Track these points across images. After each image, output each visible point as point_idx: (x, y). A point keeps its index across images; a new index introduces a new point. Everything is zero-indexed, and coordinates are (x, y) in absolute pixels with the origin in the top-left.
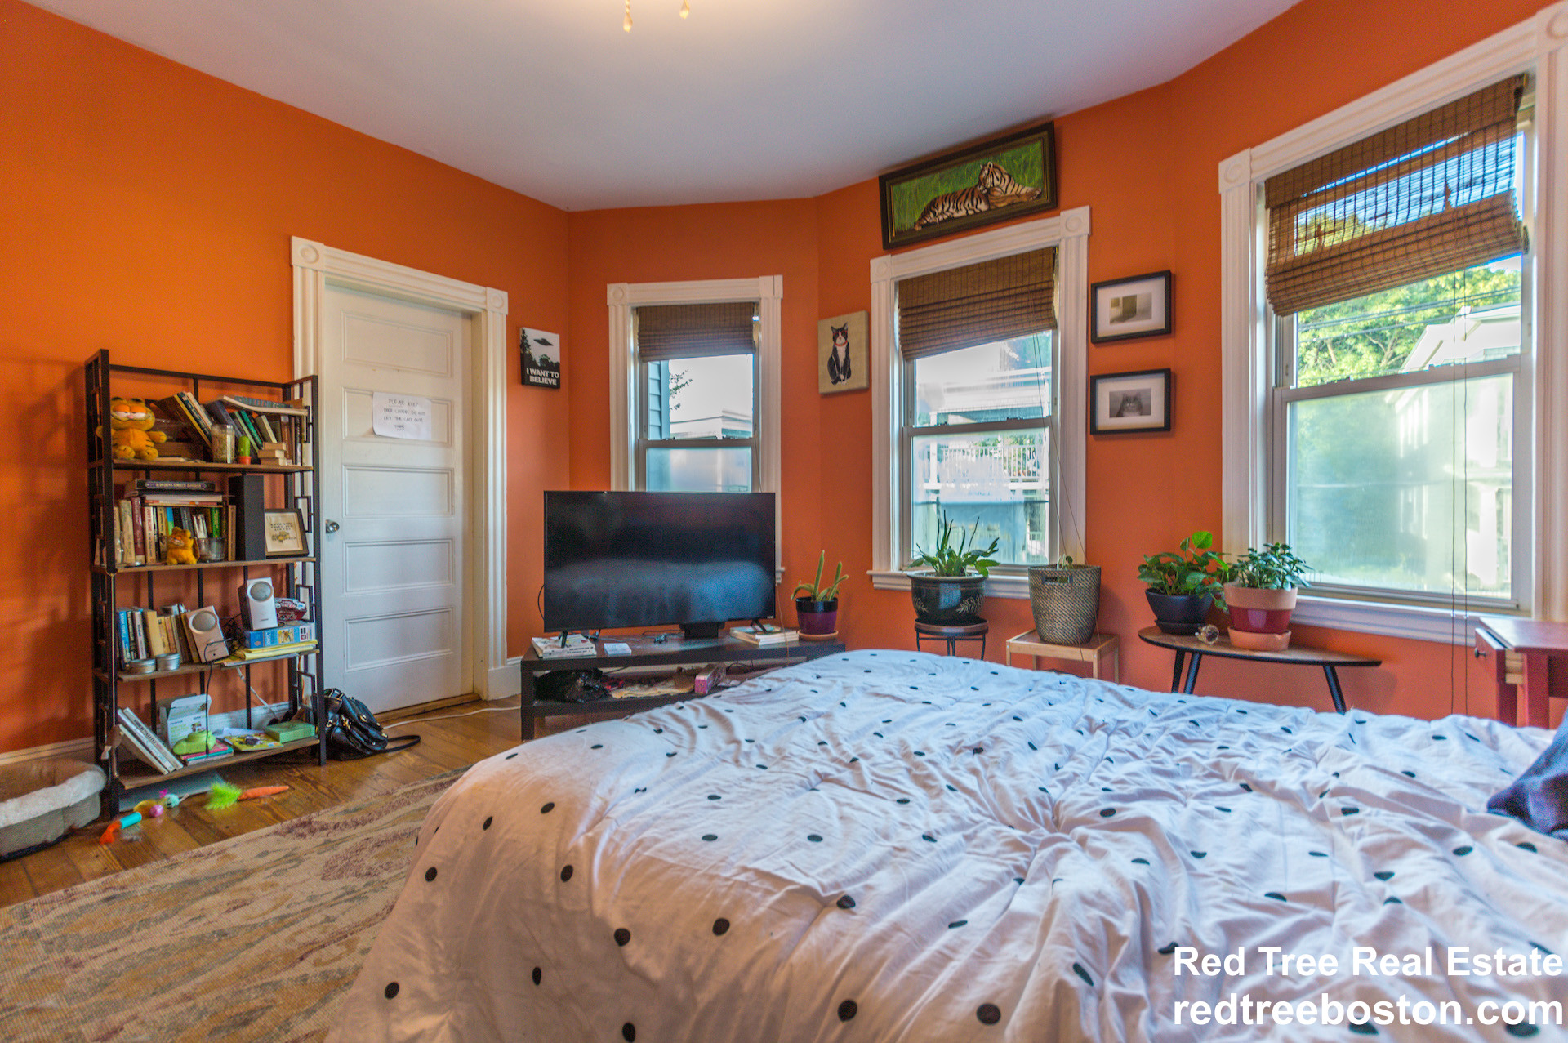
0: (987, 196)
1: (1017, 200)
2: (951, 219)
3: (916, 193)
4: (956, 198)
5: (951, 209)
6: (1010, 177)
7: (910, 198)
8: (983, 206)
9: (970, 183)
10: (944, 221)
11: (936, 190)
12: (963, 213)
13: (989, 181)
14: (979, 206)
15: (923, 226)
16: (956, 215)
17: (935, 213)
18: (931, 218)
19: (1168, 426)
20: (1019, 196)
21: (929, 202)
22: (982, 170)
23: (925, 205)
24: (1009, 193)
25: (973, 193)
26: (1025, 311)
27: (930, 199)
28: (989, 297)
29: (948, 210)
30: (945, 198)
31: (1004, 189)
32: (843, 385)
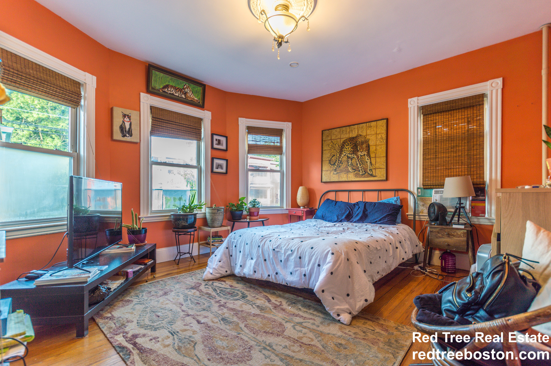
0: (185, 94)
1: (193, 100)
2: (173, 94)
3: (161, 78)
4: (176, 89)
5: (173, 91)
6: (192, 92)
7: (159, 79)
8: (183, 96)
9: (181, 87)
10: (170, 94)
11: (169, 82)
12: (177, 95)
13: (186, 90)
14: (182, 95)
15: (163, 91)
16: (175, 94)
17: (168, 89)
18: (166, 90)
19: (226, 173)
20: (194, 99)
21: (166, 84)
22: (185, 85)
23: (164, 84)
24: (191, 97)
25: (181, 90)
26: (195, 134)
27: (167, 84)
28: (184, 125)
29: (172, 91)
30: (172, 87)
31: (190, 95)
32: (128, 139)
